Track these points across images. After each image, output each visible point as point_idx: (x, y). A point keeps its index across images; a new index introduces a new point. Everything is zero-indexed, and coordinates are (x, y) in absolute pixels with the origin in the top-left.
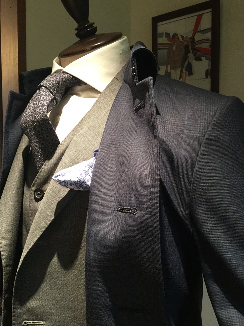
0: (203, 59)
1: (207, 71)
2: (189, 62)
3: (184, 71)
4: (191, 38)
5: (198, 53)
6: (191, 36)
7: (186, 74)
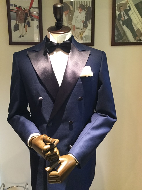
0: (35, 20)
1: (37, 26)
2: (28, 21)
3: (26, 24)
4: (28, 10)
6: (28, 9)
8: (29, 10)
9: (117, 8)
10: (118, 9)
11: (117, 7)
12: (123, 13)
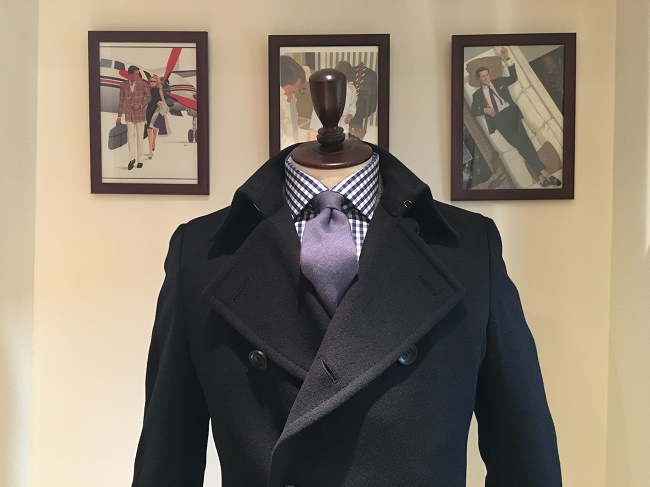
0: (184, 113)
1: (191, 132)
2: (160, 115)
3: (151, 125)
4: (162, 79)
5: (176, 104)
6: (163, 75)
7: (155, 132)
8: (165, 80)
9: (466, 74)
10: (470, 76)
11: (468, 70)
12: (491, 91)
